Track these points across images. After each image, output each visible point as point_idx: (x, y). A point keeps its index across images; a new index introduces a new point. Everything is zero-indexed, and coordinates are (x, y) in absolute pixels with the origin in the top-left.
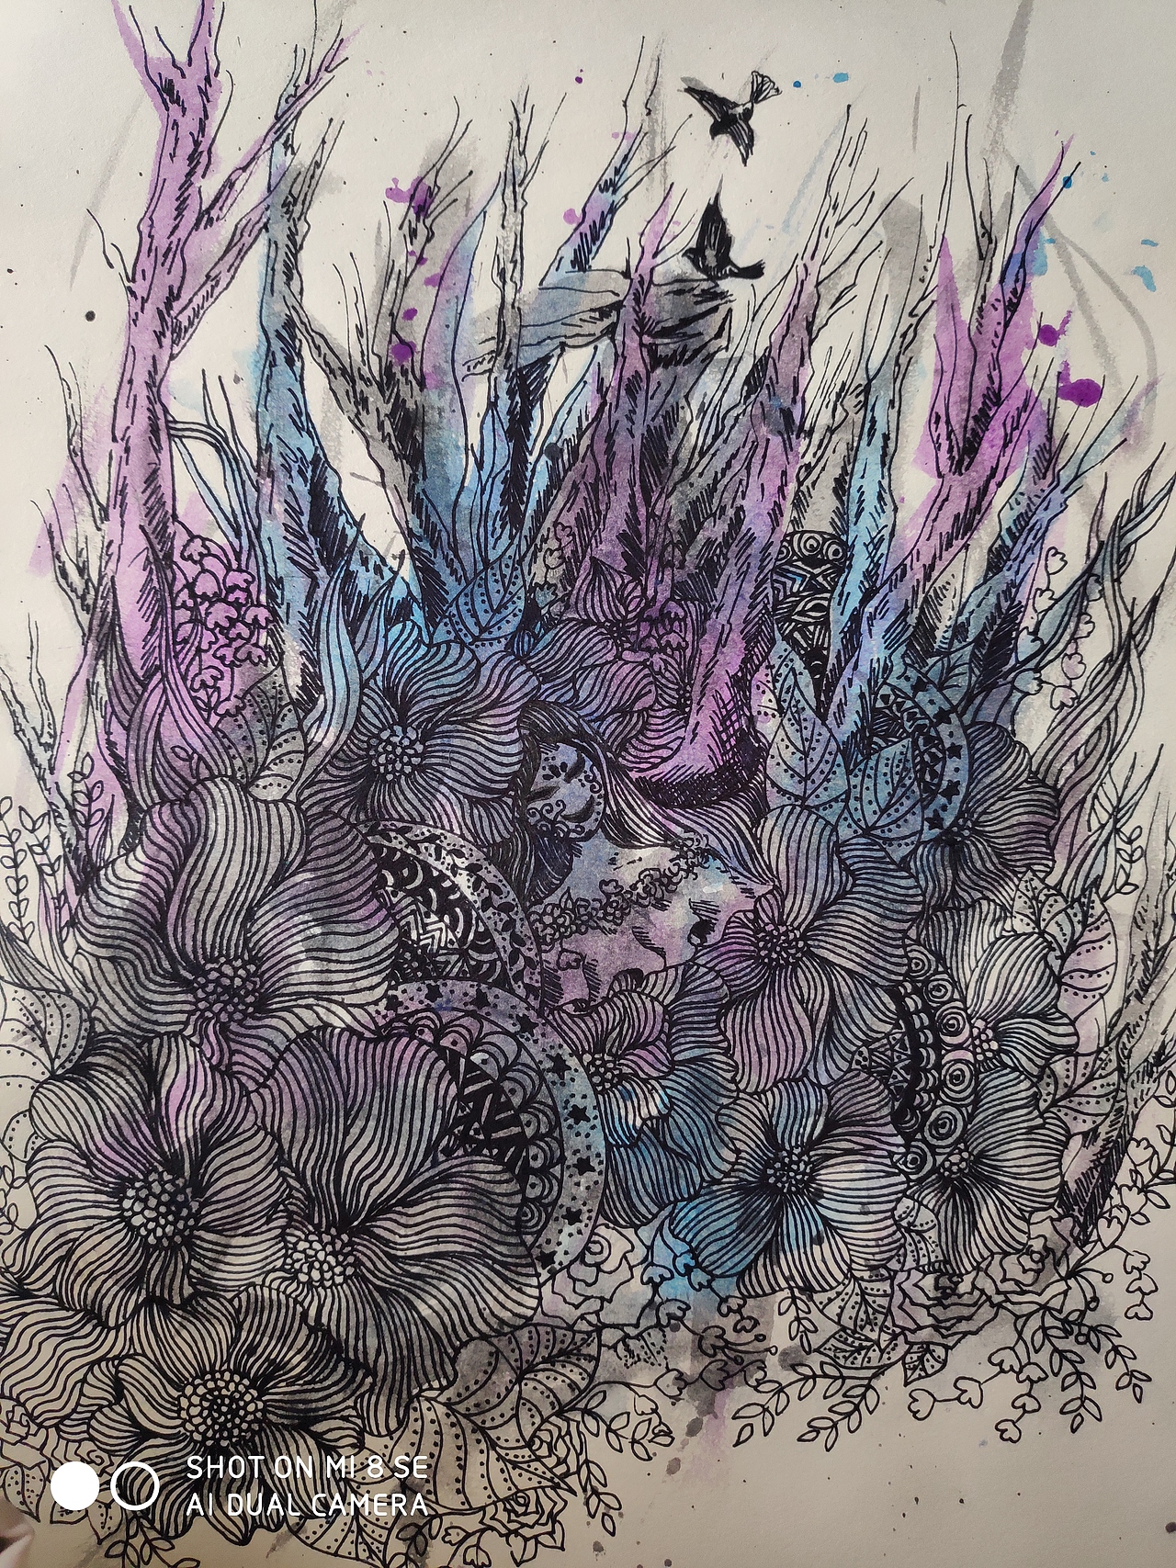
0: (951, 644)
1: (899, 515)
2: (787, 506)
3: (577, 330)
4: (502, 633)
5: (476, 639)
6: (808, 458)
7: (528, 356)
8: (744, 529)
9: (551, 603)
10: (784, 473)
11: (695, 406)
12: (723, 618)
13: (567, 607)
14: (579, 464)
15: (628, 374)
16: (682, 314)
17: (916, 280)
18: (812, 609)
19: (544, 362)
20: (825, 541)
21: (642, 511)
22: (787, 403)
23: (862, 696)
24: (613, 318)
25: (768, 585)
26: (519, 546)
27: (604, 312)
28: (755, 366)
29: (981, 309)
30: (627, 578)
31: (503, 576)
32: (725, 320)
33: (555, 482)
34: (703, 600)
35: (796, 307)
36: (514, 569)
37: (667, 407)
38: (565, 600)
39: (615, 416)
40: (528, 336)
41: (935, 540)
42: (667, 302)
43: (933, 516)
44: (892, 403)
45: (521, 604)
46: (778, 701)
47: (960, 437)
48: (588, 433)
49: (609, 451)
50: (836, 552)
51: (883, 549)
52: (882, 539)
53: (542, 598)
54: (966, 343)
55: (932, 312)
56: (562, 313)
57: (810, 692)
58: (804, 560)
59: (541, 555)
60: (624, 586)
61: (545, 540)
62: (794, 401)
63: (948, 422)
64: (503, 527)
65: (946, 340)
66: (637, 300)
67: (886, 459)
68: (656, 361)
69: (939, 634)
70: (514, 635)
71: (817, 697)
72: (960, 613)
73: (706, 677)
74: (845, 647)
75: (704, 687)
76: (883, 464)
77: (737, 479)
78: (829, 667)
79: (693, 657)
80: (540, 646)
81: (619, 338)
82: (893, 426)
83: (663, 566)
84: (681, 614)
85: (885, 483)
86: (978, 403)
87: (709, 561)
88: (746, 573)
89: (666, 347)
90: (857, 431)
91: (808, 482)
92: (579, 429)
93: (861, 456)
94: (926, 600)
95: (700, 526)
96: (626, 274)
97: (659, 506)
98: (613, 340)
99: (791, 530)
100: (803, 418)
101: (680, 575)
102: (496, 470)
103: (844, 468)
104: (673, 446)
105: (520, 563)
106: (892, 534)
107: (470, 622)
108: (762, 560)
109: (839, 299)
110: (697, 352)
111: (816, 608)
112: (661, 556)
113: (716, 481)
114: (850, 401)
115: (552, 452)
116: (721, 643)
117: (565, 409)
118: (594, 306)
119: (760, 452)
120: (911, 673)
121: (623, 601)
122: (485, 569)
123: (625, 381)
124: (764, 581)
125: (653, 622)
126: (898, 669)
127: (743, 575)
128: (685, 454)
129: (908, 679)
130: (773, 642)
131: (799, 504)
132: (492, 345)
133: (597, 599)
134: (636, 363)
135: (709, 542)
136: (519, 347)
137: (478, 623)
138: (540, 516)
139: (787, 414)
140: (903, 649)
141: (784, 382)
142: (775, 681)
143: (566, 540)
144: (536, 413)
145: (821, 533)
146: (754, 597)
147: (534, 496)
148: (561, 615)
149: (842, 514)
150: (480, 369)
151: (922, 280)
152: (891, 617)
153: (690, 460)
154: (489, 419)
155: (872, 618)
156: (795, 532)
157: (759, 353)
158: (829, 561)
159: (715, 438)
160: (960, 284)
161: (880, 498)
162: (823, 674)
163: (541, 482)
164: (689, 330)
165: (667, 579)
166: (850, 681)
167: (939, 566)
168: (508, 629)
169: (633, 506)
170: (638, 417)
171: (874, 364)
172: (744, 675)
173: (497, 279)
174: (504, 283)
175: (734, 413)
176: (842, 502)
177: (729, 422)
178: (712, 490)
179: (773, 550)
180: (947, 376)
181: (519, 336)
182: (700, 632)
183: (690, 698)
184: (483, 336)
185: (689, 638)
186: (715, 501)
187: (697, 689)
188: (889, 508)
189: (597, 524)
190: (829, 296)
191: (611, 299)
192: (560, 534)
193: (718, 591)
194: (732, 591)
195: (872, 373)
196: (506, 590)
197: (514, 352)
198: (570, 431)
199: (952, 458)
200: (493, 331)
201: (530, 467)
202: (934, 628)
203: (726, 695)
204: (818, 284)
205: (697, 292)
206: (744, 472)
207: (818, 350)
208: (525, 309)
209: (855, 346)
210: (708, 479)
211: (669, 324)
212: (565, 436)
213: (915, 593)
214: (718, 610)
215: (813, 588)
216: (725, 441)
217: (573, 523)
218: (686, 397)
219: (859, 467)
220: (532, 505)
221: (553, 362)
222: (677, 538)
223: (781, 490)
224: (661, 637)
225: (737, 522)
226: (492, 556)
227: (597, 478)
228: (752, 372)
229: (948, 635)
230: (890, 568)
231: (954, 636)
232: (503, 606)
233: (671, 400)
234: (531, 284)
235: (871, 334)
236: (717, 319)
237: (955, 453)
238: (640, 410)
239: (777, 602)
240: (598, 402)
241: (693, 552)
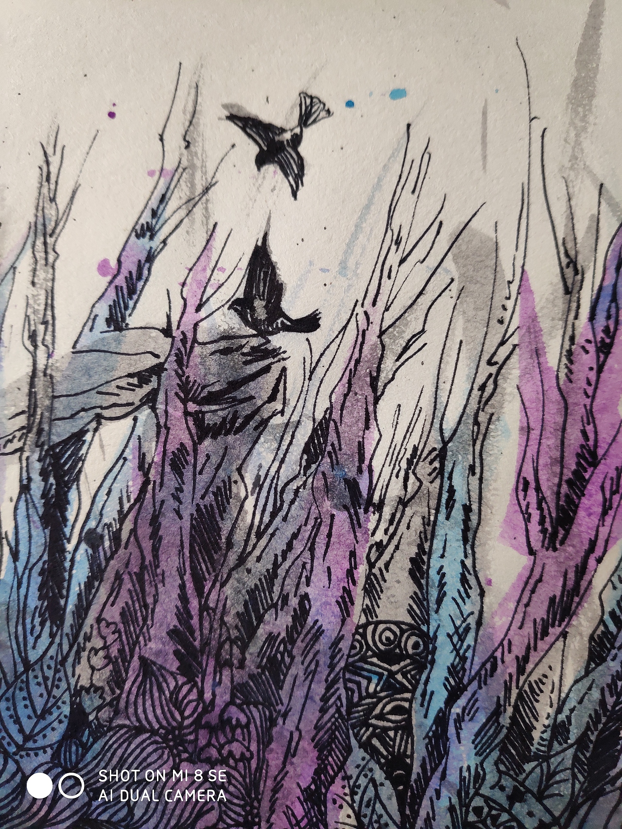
0: (550, 746)
1: (486, 600)
2: (358, 593)
3: (113, 400)
4: (47, 742)
5: (20, 748)
6: (380, 536)
7: (62, 431)
8: (310, 621)
9: (99, 709)
10: (353, 554)
11: (249, 480)
12: (291, 723)
13: (117, 713)
14: (121, 551)
15: (172, 447)
16: (229, 375)
17: (494, 322)
18: (392, 712)
19: (78, 438)
20: (403, 632)
21: (194, 604)
22: (352, 473)
23: (451, 809)
24: (154, 384)
25: (340, 685)
26: (60, 645)
27: (143, 377)
28: (314, 430)
29: (570, 353)
30: (181, 680)
31: (45, 679)
32: (278, 380)
33: (96, 574)
34: (268, 703)
35: (358, 362)
36: (57, 671)
37: (218, 482)
38: (114, 704)
39: (160, 496)
40: (62, 408)
41: (529, 628)
42: (213, 363)
43: (525, 600)
44: (472, 469)
45: (66, 710)
46: (358, 816)
47: (552, 505)
48: (131, 517)
49: (155, 536)
50: (416, 646)
51: (470, 640)
52: (467, 629)
53: (89, 702)
54: (554, 395)
55: (514, 358)
56: (96, 380)
57: (393, 806)
58: (381, 655)
59: (84, 654)
60: (178, 688)
61: (88, 638)
62: (360, 471)
63: (538, 489)
64: (42, 624)
65: (531, 391)
66: (179, 362)
67: (469, 535)
68: (203, 431)
69: (536, 735)
70: (60, 743)
71: (401, 810)
72: (559, 710)
73: (275, 790)
74: (430, 754)
75: (273, 802)
76: (465, 540)
77: (299, 562)
78: (414, 776)
79: (259, 768)
80: (89, 757)
81: (161, 407)
82: (475, 496)
83: (221, 665)
84: (243, 720)
85: (469, 562)
86: (571, 464)
87: (272, 660)
88: (314, 672)
89: (214, 414)
90: (433, 503)
91: (380, 564)
92: (120, 512)
93: (440, 532)
94: (520, 696)
95: (260, 619)
96: (167, 332)
97: (213, 596)
98: (154, 409)
99: (363, 620)
100: (371, 489)
101: (240, 676)
102: (33, 560)
103: (420, 547)
104: (226, 527)
105: (63, 662)
106: (479, 623)
107: (13, 729)
108: (332, 657)
109: (406, 349)
110: (249, 418)
111: (396, 710)
112: (218, 655)
113: (276, 566)
114: (424, 469)
115: (92, 539)
116: (290, 753)
117: (104, 490)
118: (132, 370)
119: (324, 530)
120: (507, 782)
121: (179, 705)
122: (26, 671)
123: (170, 455)
124: (335, 681)
125: (212, 730)
126: (491, 777)
127: (310, 674)
128: (239, 536)
129: (502, 788)
130: (349, 750)
131: (372, 589)
132: (22, 420)
133: (148, 703)
134: (181, 434)
135: (271, 638)
136: (51, 421)
137: (21, 730)
138: (82, 611)
139: (352, 485)
140: (495, 754)
141: (348, 448)
142: (353, 793)
143: (110, 639)
144: (73, 495)
145: (397, 624)
146: (325, 699)
147: (75, 590)
148: (111, 720)
149: (420, 599)
150: (10, 448)
151: (501, 322)
152: (481, 718)
153: (247, 542)
154: (22, 505)
155: (459, 720)
156: (368, 623)
157: (319, 416)
158: (408, 656)
159: (273, 515)
160: (545, 324)
161: (464, 580)
162: (407, 785)
163: (81, 573)
164: (239, 394)
165: (226, 679)
166: (438, 793)
167: (534, 658)
168: (54, 737)
169: (184, 598)
170: (186, 496)
171: (449, 424)
172: (318, 788)
173: (28, 343)
174: (36, 347)
175: (294, 486)
176: (420, 586)
177: (288, 496)
178: (272, 576)
179: (345, 645)
180: (535, 434)
181: (51, 409)
182: (266, 740)
183: (258, 815)
184: (13, 410)
185: (254, 747)
186: (277, 589)
187: (265, 804)
188: (474, 593)
189: (145, 620)
190: (394, 346)
191: (151, 361)
192: (105, 631)
193: (284, 694)
194: (300, 693)
195: (447, 435)
196: (49, 693)
197: (46, 427)
198: (111, 514)
199: (544, 531)
200: (23, 404)
201: (69, 556)
202: (531, 728)
203: (299, 811)
204: (382, 333)
205: (245, 350)
206: (307, 554)
207: (385, 410)
208: (58, 376)
209: (426, 403)
210: (267, 564)
211: (217, 388)
212: (106, 520)
213: (508, 689)
214: (285, 716)
215: (392, 687)
216: (285, 519)
217: (117, 619)
218: (239, 470)
219: (438, 544)
220: (73, 599)
221: (88, 437)
222: (234, 633)
223: (350, 573)
224: (222, 746)
225: (302, 613)
226: (33, 656)
227: (143, 567)
228: (311, 438)
229: (546, 736)
230: (478, 661)
231: (553, 737)
232: (46, 711)
233: (222, 474)
234: (63, 347)
235: (445, 387)
236: (270, 379)
237: (548, 525)
238: (188, 488)
239: (351, 705)
240: (140, 480)
241: (254, 649)
